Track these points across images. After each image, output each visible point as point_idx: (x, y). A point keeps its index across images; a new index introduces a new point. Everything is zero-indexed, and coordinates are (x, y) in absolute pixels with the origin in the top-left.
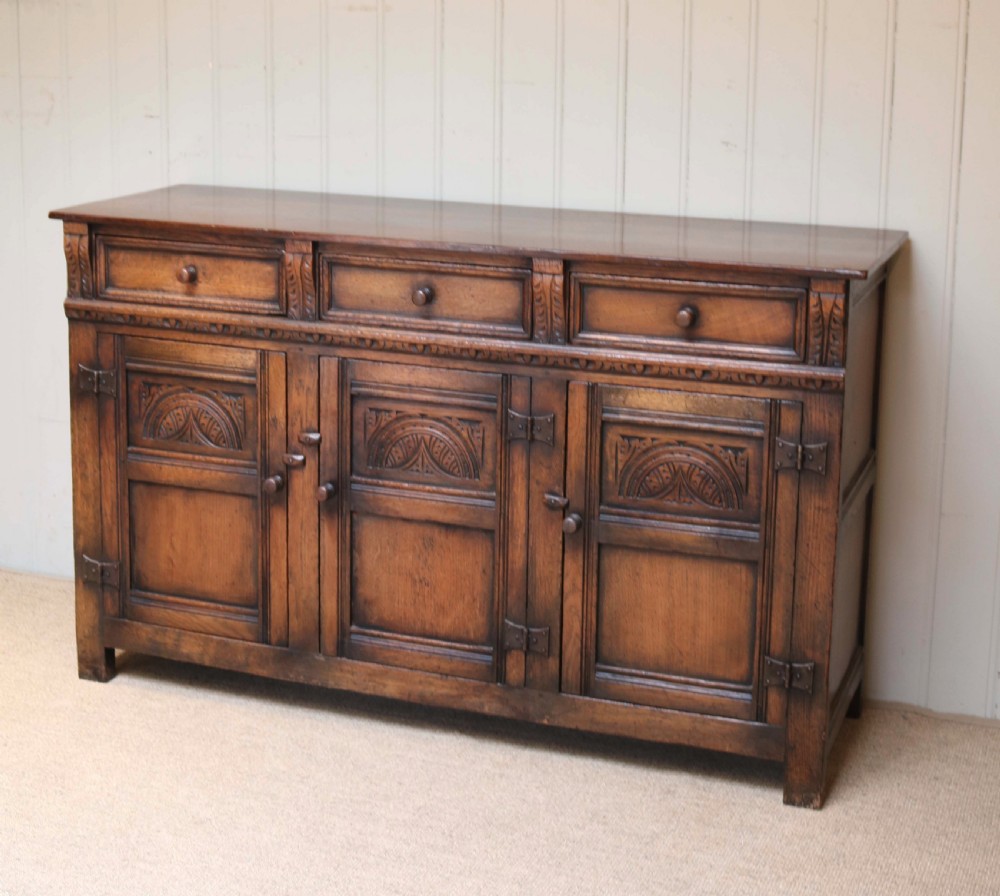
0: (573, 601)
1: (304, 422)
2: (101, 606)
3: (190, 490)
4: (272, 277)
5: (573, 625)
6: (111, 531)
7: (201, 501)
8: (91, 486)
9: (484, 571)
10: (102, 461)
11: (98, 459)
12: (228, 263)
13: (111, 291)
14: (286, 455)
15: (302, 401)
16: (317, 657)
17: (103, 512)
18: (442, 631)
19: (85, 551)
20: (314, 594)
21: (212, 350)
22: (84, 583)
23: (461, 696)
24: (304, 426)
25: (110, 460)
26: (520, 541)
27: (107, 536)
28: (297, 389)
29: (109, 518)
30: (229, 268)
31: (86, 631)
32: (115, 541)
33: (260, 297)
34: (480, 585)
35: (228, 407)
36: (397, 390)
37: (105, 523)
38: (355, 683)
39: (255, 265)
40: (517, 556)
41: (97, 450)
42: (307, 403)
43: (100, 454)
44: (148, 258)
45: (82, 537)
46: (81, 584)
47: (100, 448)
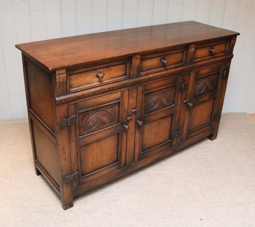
0: (186, 122)
1: (133, 107)
2: (72, 187)
3: (98, 141)
4: (124, 68)
5: (186, 126)
6: (74, 164)
7: (101, 142)
8: (67, 155)
9: (170, 124)
10: (71, 145)
11: (69, 146)
12: (111, 68)
13: (72, 90)
14: (127, 118)
15: (133, 101)
16: (133, 164)
17: (72, 160)
18: (160, 142)
19: (66, 175)
20: (133, 150)
21: (107, 97)
22: (66, 184)
23: (163, 154)
24: (133, 108)
25: (73, 144)
26: (178, 113)
27: (73, 167)
28: (132, 98)
29: (74, 161)
30: (111, 69)
31: (67, 197)
32: (76, 167)
33: (120, 75)
34: (168, 127)
35: (110, 112)
36: (156, 89)
37: (72, 163)
38: (141, 165)
39: (119, 66)
40: (177, 117)
41: (69, 143)
42: (134, 101)
43: (70, 143)
44: (84, 74)
45: (64, 171)
46: (64, 185)
47: (70, 142)
